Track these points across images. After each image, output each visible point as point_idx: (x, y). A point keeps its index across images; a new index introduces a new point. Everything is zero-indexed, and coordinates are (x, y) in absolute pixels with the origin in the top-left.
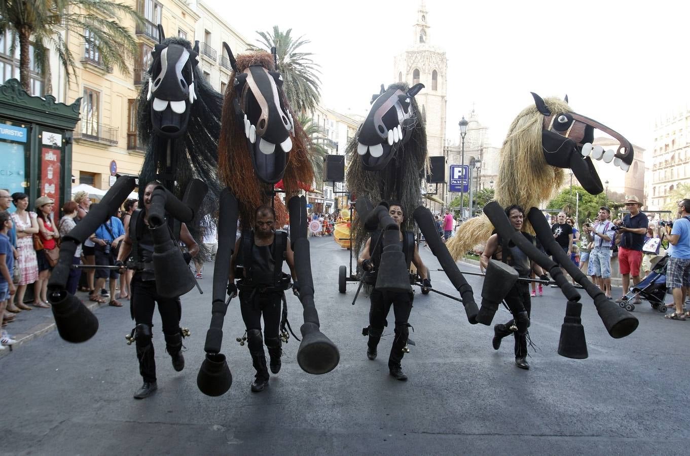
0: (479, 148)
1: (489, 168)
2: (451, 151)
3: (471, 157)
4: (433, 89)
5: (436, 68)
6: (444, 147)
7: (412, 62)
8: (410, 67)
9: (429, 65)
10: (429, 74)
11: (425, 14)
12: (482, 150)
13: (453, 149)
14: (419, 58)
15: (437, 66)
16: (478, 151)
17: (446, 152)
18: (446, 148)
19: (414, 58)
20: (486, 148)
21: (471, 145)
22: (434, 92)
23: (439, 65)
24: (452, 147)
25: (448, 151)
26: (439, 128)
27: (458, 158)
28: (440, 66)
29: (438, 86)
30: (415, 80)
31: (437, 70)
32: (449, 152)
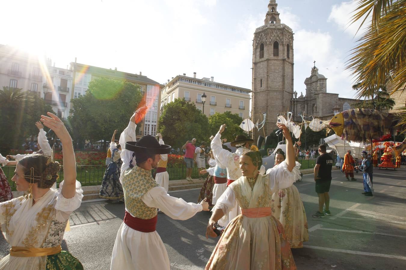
2: (297, 101)
4: (274, 55)
5: (277, 40)
7: (259, 39)
8: (258, 44)
9: (271, 38)
10: (270, 46)
11: (274, 6)
13: (301, 100)
14: (263, 35)
15: (278, 38)
17: (293, 102)
18: (293, 99)
19: (260, 36)
22: (276, 58)
23: (279, 37)
24: (299, 98)
26: (281, 83)
28: (281, 38)
29: (280, 53)
30: (261, 52)
31: (278, 41)
32: (295, 102)
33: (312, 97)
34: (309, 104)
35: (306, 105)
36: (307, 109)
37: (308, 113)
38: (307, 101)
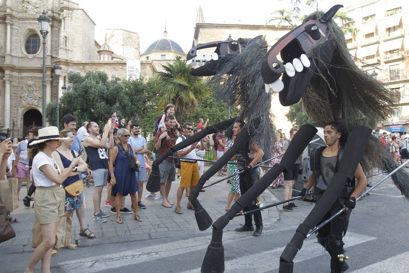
3: (31, 30)
20: (67, 8)
33: (26, 12)
34: (15, 27)
35: (9, 27)
36: (11, 39)
37: (13, 48)
38: (11, 16)
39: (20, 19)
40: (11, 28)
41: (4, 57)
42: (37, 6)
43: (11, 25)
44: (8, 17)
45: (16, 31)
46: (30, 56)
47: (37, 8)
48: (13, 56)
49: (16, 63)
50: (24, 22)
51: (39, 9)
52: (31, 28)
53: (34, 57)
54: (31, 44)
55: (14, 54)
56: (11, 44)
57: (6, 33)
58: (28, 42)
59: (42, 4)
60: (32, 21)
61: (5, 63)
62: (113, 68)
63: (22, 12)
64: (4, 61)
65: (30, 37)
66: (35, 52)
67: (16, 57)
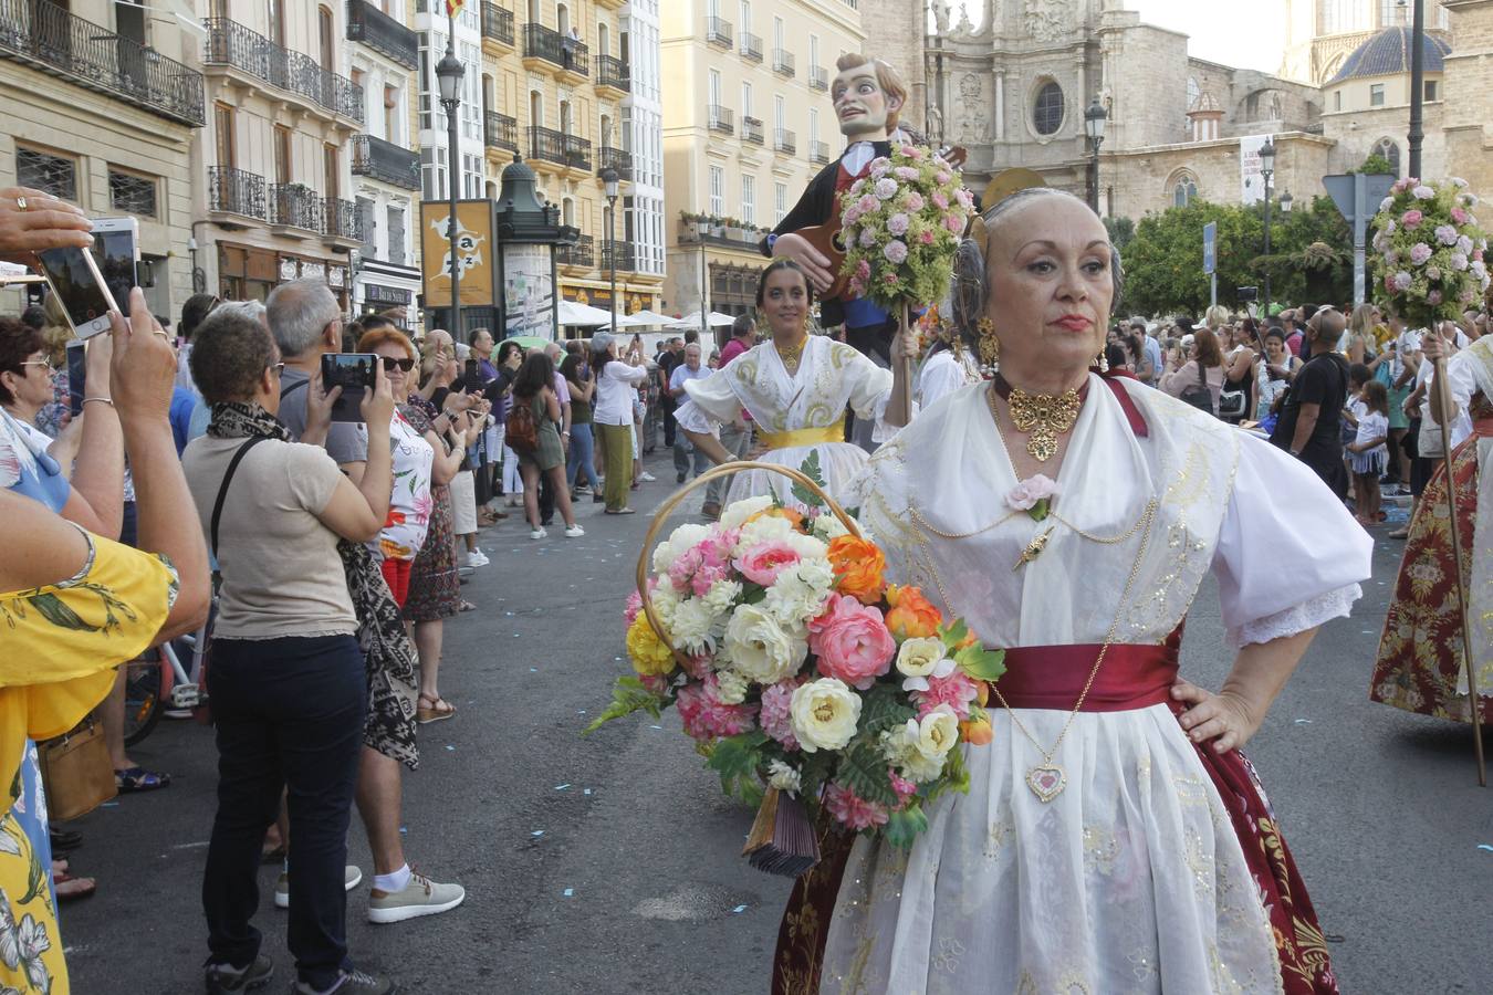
0: (1080, 36)
1: (1131, 122)
2: (952, 57)
3: (1042, 79)
6: (926, 38)
12: (1091, 46)
13: (964, 51)
16: (1072, 49)
17: (932, 60)
18: (932, 43)
20: (1112, 31)
21: (1040, 24)
24: (957, 37)
25: (939, 58)
27: (985, 85)
32: (945, 60)
33: (1032, 37)
34: (1013, 77)
35: (999, 81)
36: (1004, 105)
37: (1009, 125)
38: (1003, 55)
39: (1021, 56)
40: (1004, 82)
41: (992, 147)
42: (1055, 20)
43: (1003, 75)
44: (997, 60)
45: (1013, 85)
46: (1044, 139)
47: (1054, 24)
48: (1009, 145)
49: (1016, 159)
50: (1029, 60)
51: (1058, 27)
52: (1043, 73)
53: (1053, 141)
54: (1047, 109)
55: (1011, 139)
56: (1004, 116)
57: (994, 92)
58: (1040, 103)
59: (1065, 12)
60: (1045, 57)
61: (995, 164)
62: (1214, 158)
63: (1025, 39)
64: (993, 159)
65: (1043, 91)
66: (1053, 127)
67: (1015, 145)
